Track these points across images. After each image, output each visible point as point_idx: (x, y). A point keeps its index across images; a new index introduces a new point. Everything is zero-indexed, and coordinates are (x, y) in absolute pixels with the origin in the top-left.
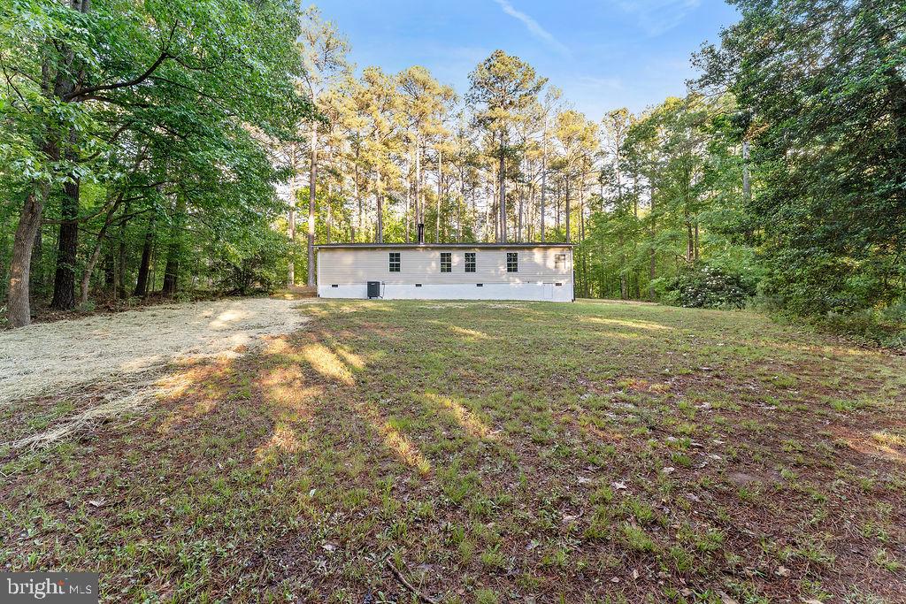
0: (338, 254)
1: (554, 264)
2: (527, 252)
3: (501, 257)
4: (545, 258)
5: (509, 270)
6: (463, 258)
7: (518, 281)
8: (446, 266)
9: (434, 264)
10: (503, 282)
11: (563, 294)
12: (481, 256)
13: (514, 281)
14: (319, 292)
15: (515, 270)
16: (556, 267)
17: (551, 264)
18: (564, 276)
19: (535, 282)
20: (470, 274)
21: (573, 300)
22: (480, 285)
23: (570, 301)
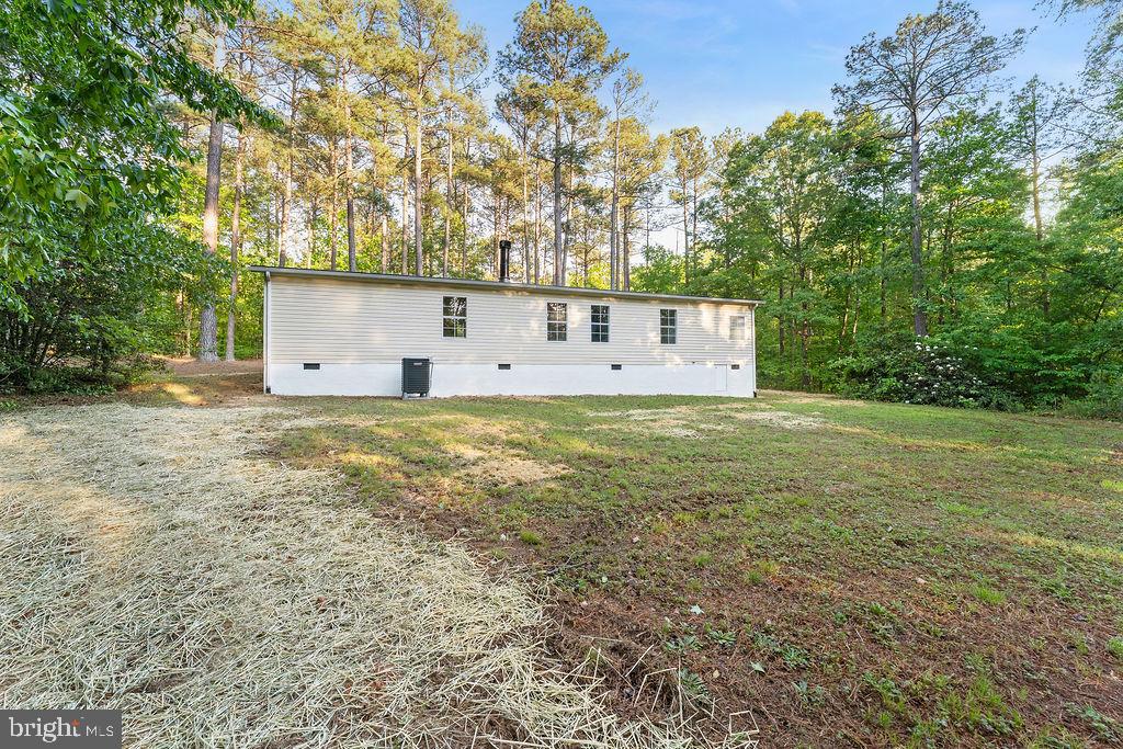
0: (323, 291)
1: (728, 333)
2: (690, 308)
3: (651, 314)
4: (717, 319)
5: (664, 340)
6: (588, 314)
7: (677, 359)
8: (557, 332)
9: (534, 324)
10: (653, 362)
11: (743, 383)
12: (619, 314)
13: (671, 360)
14: (271, 380)
15: (673, 341)
16: (731, 337)
17: (725, 331)
18: (742, 352)
19: (703, 362)
20: (600, 345)
21: (755, 394)
22: (616, 367)
23: (752, 396)
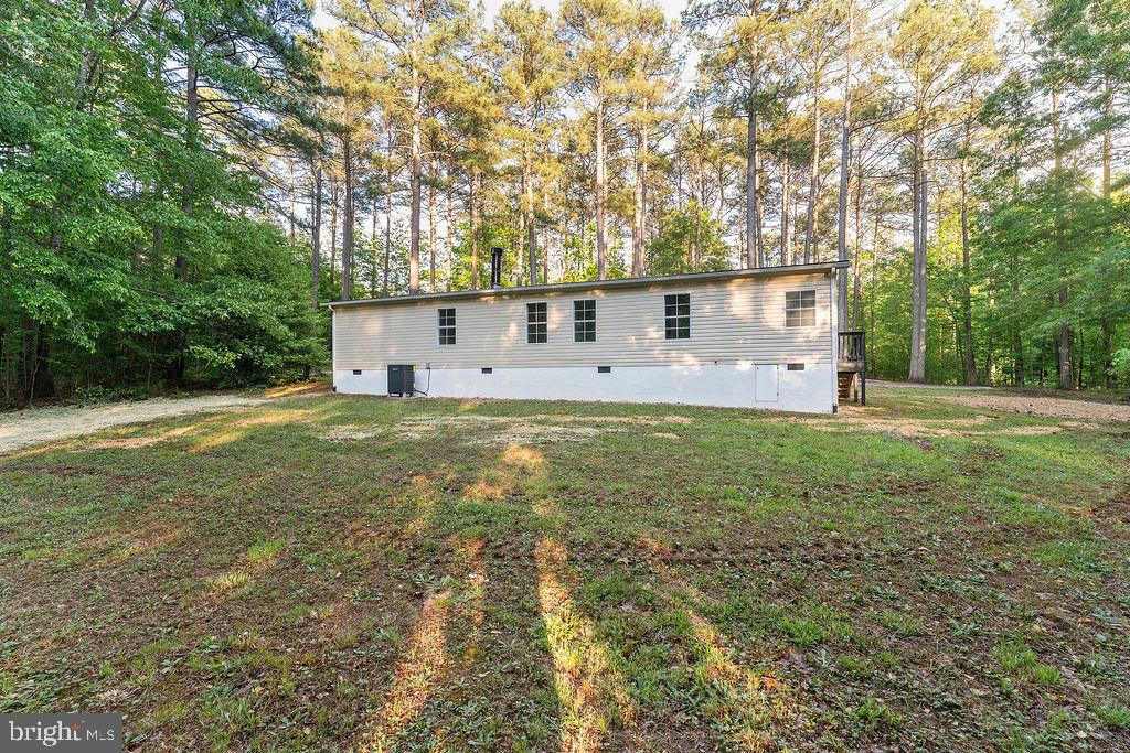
0: (361, 317)
1: (783, 318)
2: (711, 290)
3: (652, 306)
4: (759, 301)
5: (670, 335)
6: (571, 311)
7: (690, 359)
8: (537, 334)
9: (513, 328)
10: (652, 363)
11: (810, 390)
12: (606, 306)
13: (680, 361)
14: (335, 383)
15: (685, 334)
17: (774, 315)
18: (812, 347)
19: (732, 361)
20: (586, 345)
21: (835, 408)
22: (604, 369)
23: (830, 410)
